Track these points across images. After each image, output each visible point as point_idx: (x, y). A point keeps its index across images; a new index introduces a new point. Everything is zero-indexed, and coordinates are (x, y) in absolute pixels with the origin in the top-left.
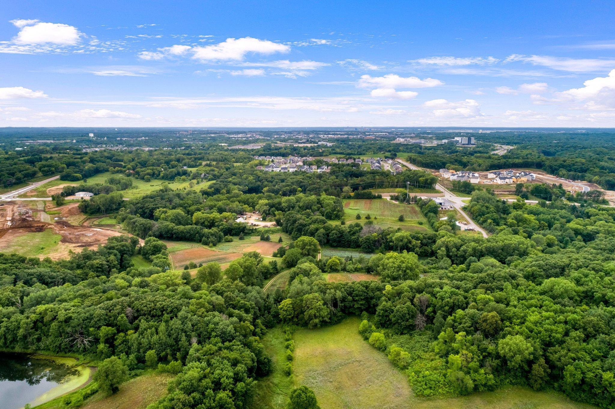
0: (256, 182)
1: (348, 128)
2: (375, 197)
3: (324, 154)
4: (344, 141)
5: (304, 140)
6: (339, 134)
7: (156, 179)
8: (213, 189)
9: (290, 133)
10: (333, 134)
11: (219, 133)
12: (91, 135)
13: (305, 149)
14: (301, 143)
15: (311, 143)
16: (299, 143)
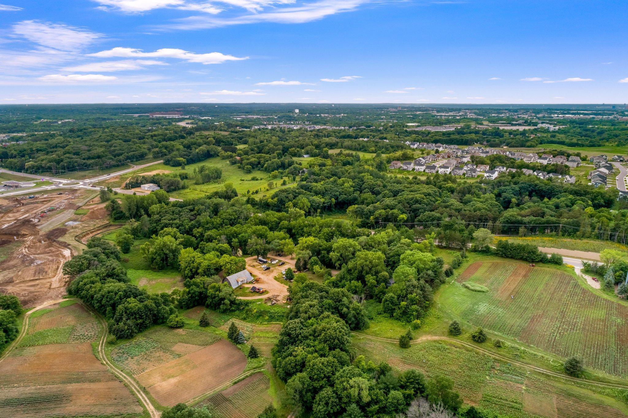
0: (355, 191)
1: (603, 105)
2: (543, 260)
3: (528, 144)
4: (581, 123)
5: (521, 122)
6: (582, 114)
7: (259, 170)
8: (276, 199)
9: (516, 111)
10: (573, 114)
11: (426, 110)
12: (297, 111)
13: (510, 133)
14: (515, 125)
15: (529, 125)
16: (513, 125)
